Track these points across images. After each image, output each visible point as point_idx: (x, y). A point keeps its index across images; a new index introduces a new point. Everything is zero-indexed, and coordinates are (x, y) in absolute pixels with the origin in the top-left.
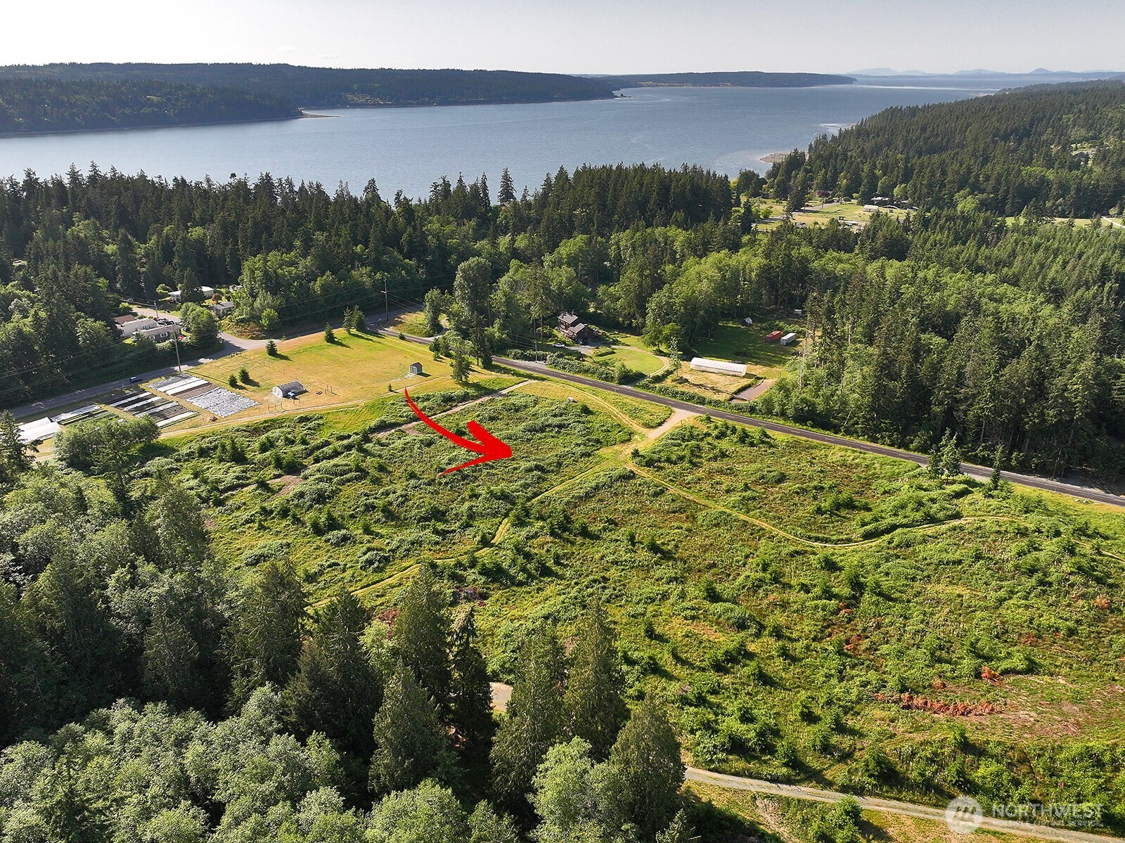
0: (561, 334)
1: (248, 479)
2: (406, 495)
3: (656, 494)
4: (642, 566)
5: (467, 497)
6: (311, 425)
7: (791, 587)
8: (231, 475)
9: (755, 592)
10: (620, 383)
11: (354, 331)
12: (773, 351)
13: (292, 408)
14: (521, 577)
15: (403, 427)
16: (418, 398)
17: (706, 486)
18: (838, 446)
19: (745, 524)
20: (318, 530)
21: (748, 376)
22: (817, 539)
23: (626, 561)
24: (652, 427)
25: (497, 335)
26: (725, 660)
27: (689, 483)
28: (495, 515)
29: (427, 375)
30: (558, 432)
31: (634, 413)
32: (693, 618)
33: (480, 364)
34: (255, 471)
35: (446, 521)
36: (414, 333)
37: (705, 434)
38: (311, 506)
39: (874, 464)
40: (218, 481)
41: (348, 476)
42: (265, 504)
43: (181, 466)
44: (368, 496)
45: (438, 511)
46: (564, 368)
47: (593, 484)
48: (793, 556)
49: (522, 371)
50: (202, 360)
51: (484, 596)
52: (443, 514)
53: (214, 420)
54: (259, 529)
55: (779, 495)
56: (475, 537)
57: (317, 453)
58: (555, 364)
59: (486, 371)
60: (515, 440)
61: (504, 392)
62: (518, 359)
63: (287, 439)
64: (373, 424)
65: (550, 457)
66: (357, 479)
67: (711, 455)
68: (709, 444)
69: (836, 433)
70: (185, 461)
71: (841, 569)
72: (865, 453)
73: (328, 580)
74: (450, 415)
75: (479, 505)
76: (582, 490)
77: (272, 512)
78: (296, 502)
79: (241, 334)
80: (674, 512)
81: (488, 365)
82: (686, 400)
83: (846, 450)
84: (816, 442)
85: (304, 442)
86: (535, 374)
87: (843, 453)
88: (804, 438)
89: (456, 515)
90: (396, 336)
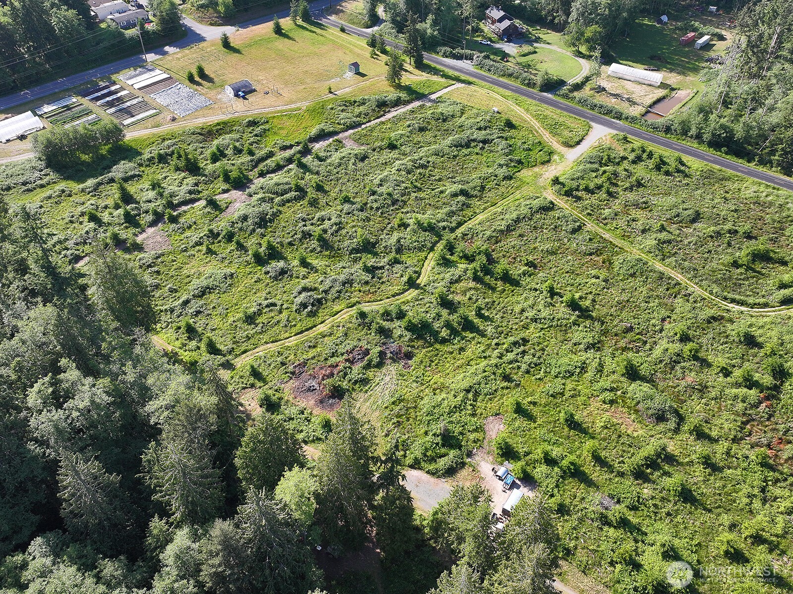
0: (487, 28)
1: (199, 192)
2: (340, 223)
3: (574, 231)
4: (561, 326)
5: (396, 226)
6: (258, 130)
7: (709, 365)
8: (185, 188)
9: (673, 368)
10: (541, 91)
11: (300, 22)
12: (686, 55)
13: (240, 109)
14: (444, 333)
15: (341, 135)
16: (355, 102)
17: (622, 222)
18: (751, 179)
19: (661, 276)
20: (260, 260)
21: (663, 86)
22: (733, 301)
23: (545, 319)
24: (571, 146)
25: (429, 31)
26: (645, 464)
27: (605, 219)
28: (420, 249)
29: (363, 75)
30: (482, 148)
31: (554, 128)
32: (612, 402)
33: (413, 63)
34: (206, 184)
35: (375, 254)
36: (353, 23)
37: (622, 158)
38: (254, 230)
39: (788, 203)
40: (172, 195)
41: (288, 196)
42: (213, 226)
43: (143, 172)
44: (305, 221)
45: (369, 242)
46: (489, 70)
47: (514, 216)
48: (709, 322)
49: (451, 72)
50: (167, 48)
51: (409, 356)
52: (374, 245)
53: (174, 119)
54: (207, 253)
55: (694, 239)
56: (402, 276)
57: (261, 166)
58: (481, 66)
59: (417, 72)
60: (442, 157)
61: (433, 97)
62: (447, 57)
63: (235, 148)
64: (314, 131)
65: (474, 178)
66: (297, 199)
67: (628, 185)
68: (626, 170)
69: (749, 162)
70: (147, 166)
71: (760, 346)
72: (778, 189)
73: (265, 321)
74: (383, 123)
75: (407, 237)
76: (504, 222)
77: (218, 234)
78: (240, 225)
79: (201, 20)
80: (591, 254)
81: (420, 65)
82: (604, 114)
83: (760, 184)
84: (730, 172)
85: (251, 153)
86: (463, 77)
87: (755, 188)
88: (718, 167)
89: (385, 247)
90: (337, 26)
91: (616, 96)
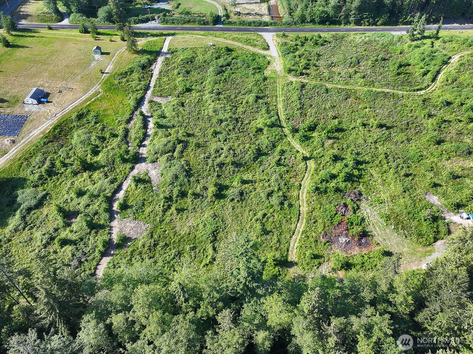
3: (327, 91)
9: (441, 130)
11: (13, 33)
13: (56, 111)
15: (147, 97)
17: (337, 77)
24: (268, 49)
29: (107, 54)
31: (249, 43)
37: (295, 45)
41: (179, 149)
47: (296, 97)
49: (154, 32)
51: (360, 193)
53: (13, 142)
61: (165, 51)
66: (185, 148)
67: (316, 58)
68: (306, 51)
71: (451, 103)
74: (159, 78)
76: (296, 103)
78: (177, 183)
86: (164, 32)
90: (45, 28)
91: (248, 14)
